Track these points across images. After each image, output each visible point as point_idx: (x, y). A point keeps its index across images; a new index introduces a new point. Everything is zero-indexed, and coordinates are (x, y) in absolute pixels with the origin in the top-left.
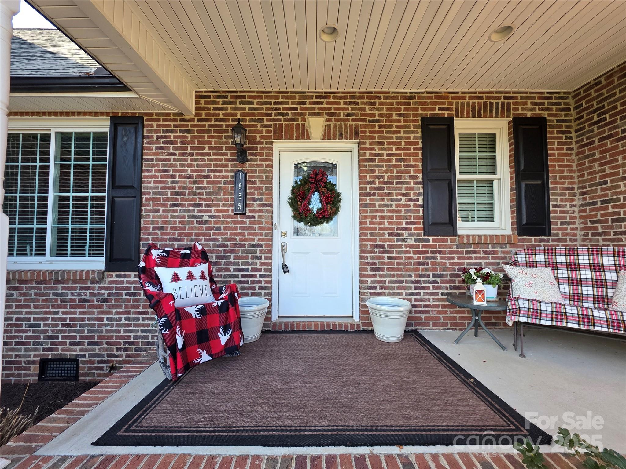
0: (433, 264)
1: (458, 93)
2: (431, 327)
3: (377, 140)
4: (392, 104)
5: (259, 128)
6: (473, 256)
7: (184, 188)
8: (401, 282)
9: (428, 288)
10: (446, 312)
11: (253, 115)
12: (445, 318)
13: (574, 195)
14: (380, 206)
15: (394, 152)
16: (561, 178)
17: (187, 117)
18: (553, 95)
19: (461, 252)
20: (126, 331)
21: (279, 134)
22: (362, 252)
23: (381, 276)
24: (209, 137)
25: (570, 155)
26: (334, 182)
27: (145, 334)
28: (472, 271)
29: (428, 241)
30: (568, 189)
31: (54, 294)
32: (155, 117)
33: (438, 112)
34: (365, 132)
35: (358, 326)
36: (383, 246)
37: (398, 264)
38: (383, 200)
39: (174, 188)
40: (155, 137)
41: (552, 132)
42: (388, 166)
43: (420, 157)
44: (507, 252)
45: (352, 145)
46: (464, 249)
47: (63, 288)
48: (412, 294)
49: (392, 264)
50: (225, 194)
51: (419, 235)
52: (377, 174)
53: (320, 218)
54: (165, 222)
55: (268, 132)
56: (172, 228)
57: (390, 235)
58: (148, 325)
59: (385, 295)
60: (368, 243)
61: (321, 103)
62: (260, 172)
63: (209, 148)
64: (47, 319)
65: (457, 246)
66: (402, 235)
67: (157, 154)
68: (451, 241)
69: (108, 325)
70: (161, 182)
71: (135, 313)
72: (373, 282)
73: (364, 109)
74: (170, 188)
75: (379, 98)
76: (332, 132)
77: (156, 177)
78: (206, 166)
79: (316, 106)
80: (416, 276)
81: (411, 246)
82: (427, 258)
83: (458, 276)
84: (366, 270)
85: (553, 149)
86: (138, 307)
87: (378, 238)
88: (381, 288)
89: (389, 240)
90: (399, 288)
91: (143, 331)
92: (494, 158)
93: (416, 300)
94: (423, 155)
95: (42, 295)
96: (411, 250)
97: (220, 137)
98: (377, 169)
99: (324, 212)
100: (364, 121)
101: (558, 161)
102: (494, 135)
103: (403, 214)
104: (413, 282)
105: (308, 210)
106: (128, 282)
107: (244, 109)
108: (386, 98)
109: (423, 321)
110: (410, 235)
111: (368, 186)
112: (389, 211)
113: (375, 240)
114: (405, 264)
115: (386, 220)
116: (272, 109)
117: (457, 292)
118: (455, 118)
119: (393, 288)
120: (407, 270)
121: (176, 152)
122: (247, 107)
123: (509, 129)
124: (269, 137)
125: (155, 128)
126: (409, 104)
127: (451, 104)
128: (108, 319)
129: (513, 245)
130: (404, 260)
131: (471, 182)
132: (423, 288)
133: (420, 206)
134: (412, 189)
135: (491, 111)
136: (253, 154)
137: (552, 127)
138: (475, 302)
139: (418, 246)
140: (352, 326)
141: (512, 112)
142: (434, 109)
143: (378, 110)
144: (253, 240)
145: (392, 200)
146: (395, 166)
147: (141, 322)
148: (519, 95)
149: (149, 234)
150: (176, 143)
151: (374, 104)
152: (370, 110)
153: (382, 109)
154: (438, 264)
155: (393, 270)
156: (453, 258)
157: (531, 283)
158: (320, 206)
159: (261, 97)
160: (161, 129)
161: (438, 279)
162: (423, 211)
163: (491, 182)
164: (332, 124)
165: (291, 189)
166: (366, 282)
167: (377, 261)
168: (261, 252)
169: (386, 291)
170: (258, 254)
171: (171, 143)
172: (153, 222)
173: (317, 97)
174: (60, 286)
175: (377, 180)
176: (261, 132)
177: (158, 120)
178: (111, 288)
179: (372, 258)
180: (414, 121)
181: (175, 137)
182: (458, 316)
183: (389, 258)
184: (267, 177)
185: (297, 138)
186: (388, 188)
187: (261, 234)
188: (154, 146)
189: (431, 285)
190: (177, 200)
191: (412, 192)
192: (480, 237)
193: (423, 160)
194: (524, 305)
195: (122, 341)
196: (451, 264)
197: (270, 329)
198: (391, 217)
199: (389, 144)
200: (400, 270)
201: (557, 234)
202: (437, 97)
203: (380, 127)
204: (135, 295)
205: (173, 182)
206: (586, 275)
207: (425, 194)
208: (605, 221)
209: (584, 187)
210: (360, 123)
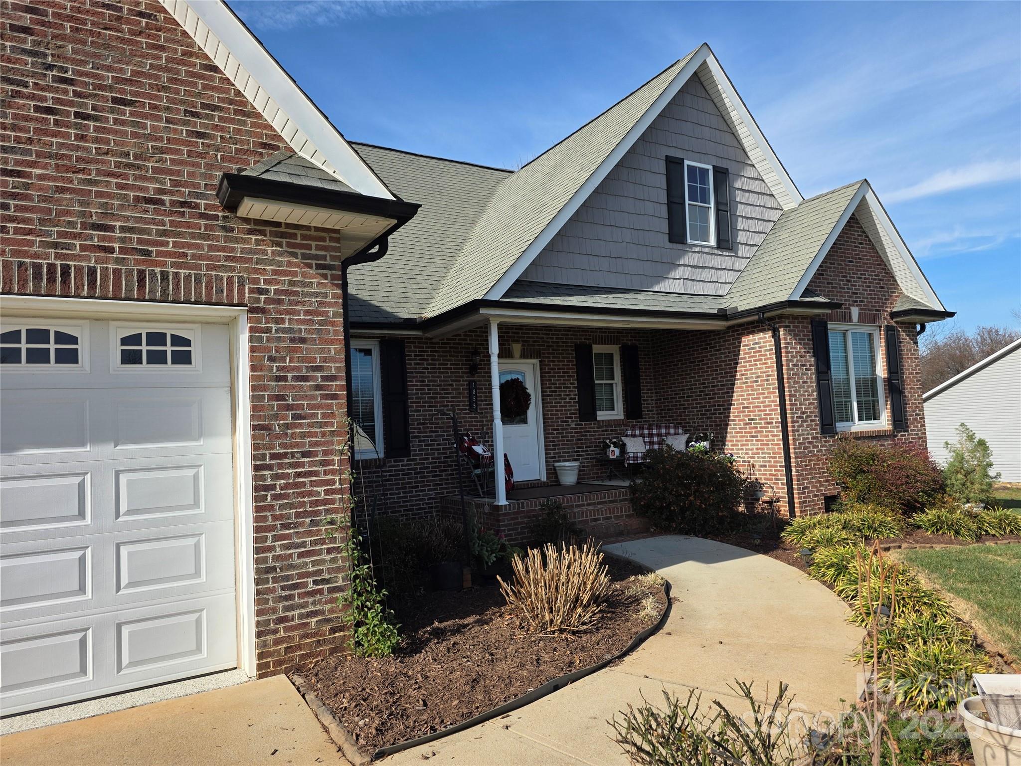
0: (585, 440)
3: (551, 359)
4: (558, 335)
6: (605, 433)
7: (437, 394)
8: (569, 452)
9: (584, 455)
10: (593, 470)
11: (477, 340)
12: (594, 473)
13: (652, 393)
14: (555, 403)
15: (561, 367)
16: (646, 383)
19: (599, 431)
20: (404, 502)
23: (558, 449)
24: (450, 356)
25: (650, 369)
27: (418, 502)
28: (608, 441)
29: (582, 425)
30: (649, 390)
32: (412, 340)
33: (583, 341)
34: (544, 353)
35: (546, 483)
36: (558, 430)
37: (567, 441)
38: (556, 399)
39: (430, 394)
40: (413, 355)
41: (641, 355)
42: (558, 376)
43: (575, 370)
44: (623, 430)
45: (536, 361)
46: (601, 429)
48: (577, 459)
50: (463, 397)
51: (577, 421)
52: (552, 382)
54: (425, 419)
56: (430, 424)
57: (562, 422)
58: (419, 496)
60: (550, 428)
61: (518, 333)
62: (485, 381)
63: (451, 364)
65: (597, 428)
66: (568, 421)
67: (416, 368)
68: (594, 424)
69: (392, 498)
70: (421, 390)
71: (409, 488)
72: (553, 453)
73: (543, 338)
74: (426, 394)
75: (551, 330)
76: (526, 353)
77: (417, 385)
78: (449, 377)
79: (516, 335)
80: (577, 448)
81: (573, 429)
82: (582, 436)
83: (599, 446)
84: (550, 446)
85: (641, 365)
86: (411, 483)
87: (555, 424)
88: (559, 457)
89: (561, 426)
90: (568, 456)
92: (613, 368)
94: (577, 369)
96: (574, 431)
97: (457, 356)
98: (552, 379)
100: (544, 346)
101: (644, 372)
102: (612, 354)
103: (568, 408)
104: (576, 452)
106: (403, 465)
108: (555, 331)
109: (582, 476)
110: (573, 421)
111: (547, 390)
112: (560, 406)
113: (553, 426)
114: (570, 441)
115: (559, 413)
117: (599, 456)
118: (593, 345)
119: (565, 457)
120: (572, 444)
121: (429, 367)
122: (473, 334)
123: (620, 351)
125: (413, 349)
126: (568, 335)
127: (590, 335)
128: (391, 494)
129: (625, 425)
130: (570, 438)
131: (602, 384)
132: (581, 455)
133: (576, 402)
134: (572, 391)
135: (611, 340)
136: (479, 369)
137: (641, 351)
138: (611, 457)
139: (577, 429)
140: (541, 483)
141: (621, 342)
142: (581, 339)
143: (551, 338)
145: (561, 399)
146: (562, 376)
147: (414, 494)
148: (624, 331)
149: (415, 428)
150: (428, 360)
151: (548, 334)
152: (546, 339)
153: (553, 338)
154: (588, 439)
155: (564, 444)
156: (595, 435)
157: (634, 444)
160: (418, 350)
161: (589, 449)
162: (579, 405)
163: (612, 384)
164: (526, 347)
166: (550, 454)
167: (555, 440)
168: (488, 437)
169: (562, 459)
170: (487, 439)
171: (425, 360)
172: (417, 420)
173: (516, 329)
175: (553, 386)
177: (414, 343)
178: (391, 471)
179: (553, 438)
180: (571, 346)
181: (427, 356)
182: (600, 471)
184: (489, 385)
185: (506, 357)
186: (560, 391)
188: (413, 362)
190: (432, 402)
191: (572, 393)
192: (608, 421)
193: (577, 372)
194: (631, 455)
195: (402, 509)
196: (595, 439)
198: (562, 410)
199: (558, 361)
200: (568, 444)
201: (645, 418)
202: (583, 331)
203: (553, 350)
204: (408, 474)
205: (428, 390)
206: (655, 439)
207: (579, 395)
208: (665, 410)
209: (656, 389)
210: (542, 348)
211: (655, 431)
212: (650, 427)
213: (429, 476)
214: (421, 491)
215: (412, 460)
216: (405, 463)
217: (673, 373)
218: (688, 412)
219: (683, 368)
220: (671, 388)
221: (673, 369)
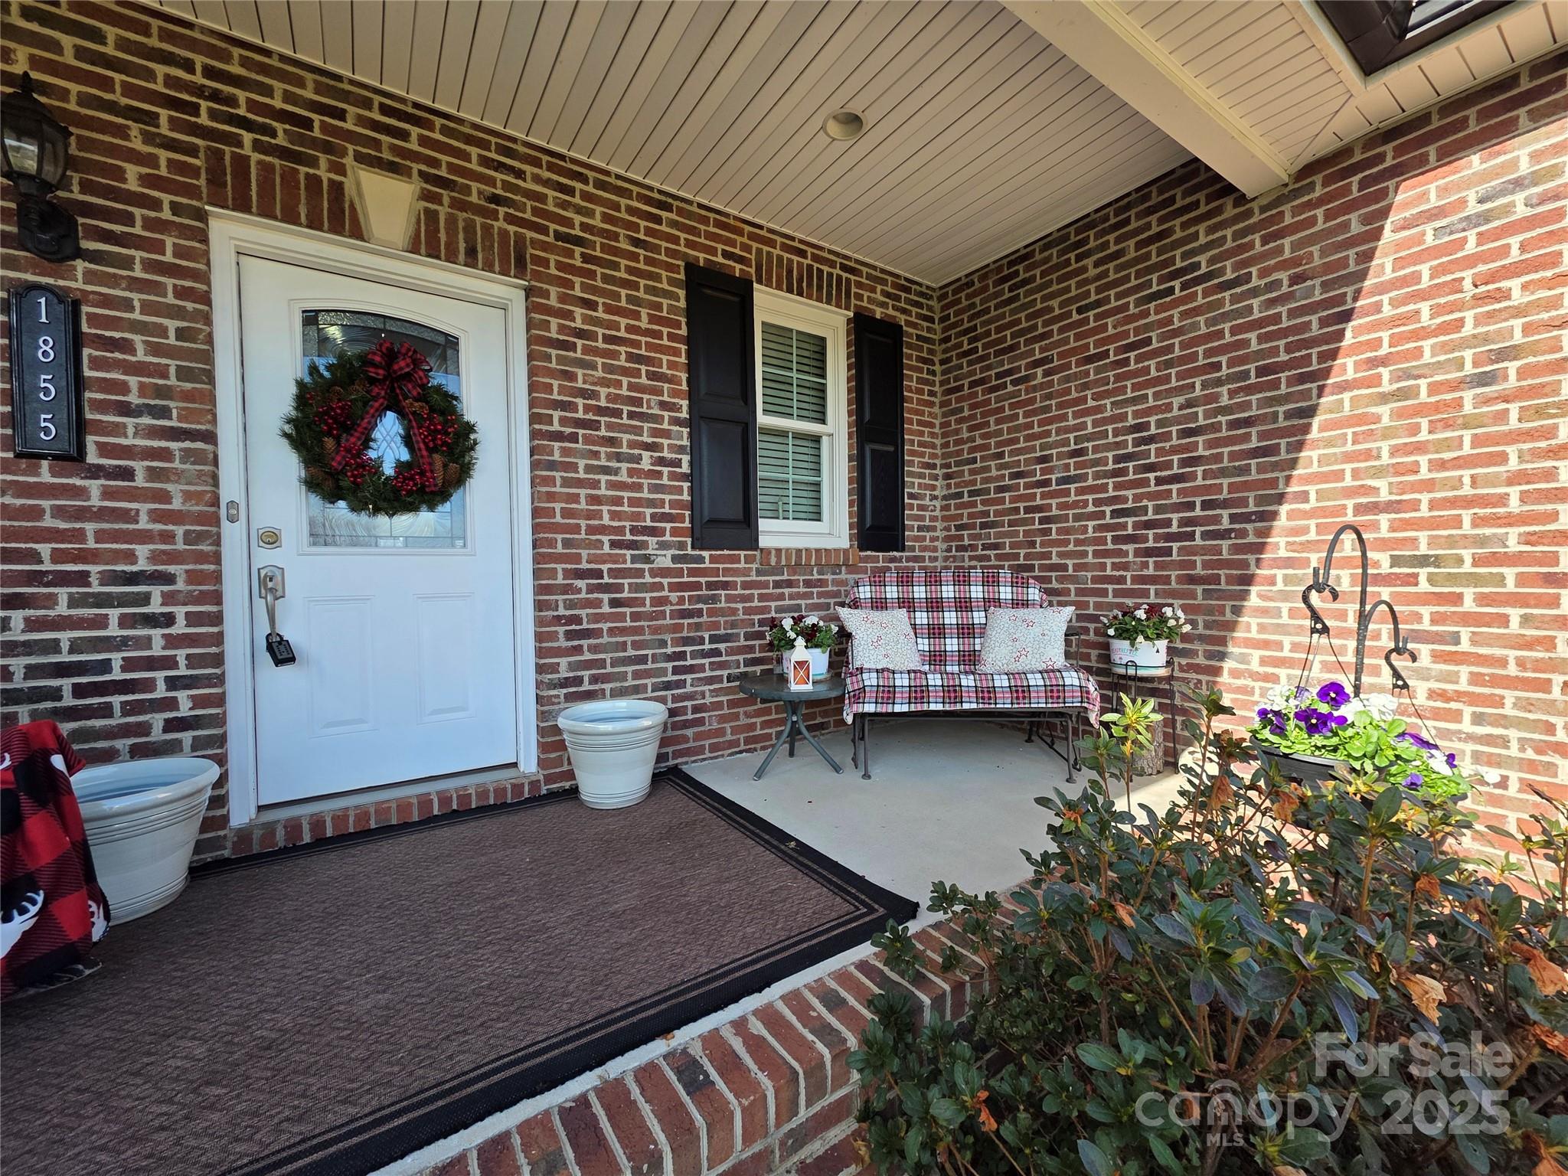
0: (711, 613)
1: (761, 227)
2: (708, 755)
3: (578, 292)
4: (616, 207)
5: (137, 145)
6: (787, 591)
8: (643, 660)
9: (701, 668)
10: (736, 717)
11: (103, 83)
12: (734, 730)
13: (935, 478)
14: (589, 469)
15: (622, 334)
16: (920, 444)
18: (914, 287)
19: (765, 585)
21: (237, 191)
22: (540, 590)
23: (593, 649)
25: (933, 404)
26: (451, 389)
28: (787, 623)
29: (701, 560)
30: (928, 466)
33: (720, 259)
34: (545, 263)
35: (534, 784)
36: (599, 574)
37: (635, 617)
38: (596, 455)
41: (910, 357)
42: (608, 369)
43: (683, 359)
44: (844, 583)
45: (508, 291)
46: (771, 578)
48: (668, 686)
49: (621, 617)
51: (682, 546)
52: (580, 384)
53: (410, 493)
55: (180, 168)
57: (614, 544)
59: (604, 697)
60: (559, 567)
61: (403, 135)
65: (759, 572)
66: (644, 545)
68: (747, 560)
72: (572, 667)
73: (541, 198)
75: (584, 179)
76: (443, 236)
79: (385, 139)
80: (677, 642)
81: (664, 572)
82: (699, 599)
83: (760, 635)
84: (553, 637)
87: (584, 553)
88: (594, 679)
89: (614, 559)
90: (637, 675)
92: (823, 389)
93: (675, 699)
94: (689, 354)
96: (665, 581)
98: (580, 372)
99: (422, 474)
100: (543, 230)
101: (917, 412)
102: (824, 340)
103: (645, 494)
104: (669, 658)
105: (363, 465)
108: (601, 185)
109: (691, 744)
110: (663, 546)
111: (556, 415)
112: (612, 485)
113: (577, 558)
114: (651, 617)
115: (605, 508)
116: (198, 91)
117: (758, 669)
118: (755, 285)
119: (623, 677)
120: (655, 630)
123: (848, 335)
127: (747, 249)
129: (852, 569)
130: (648, 608)
131: (782, 433)
132: (691, 669)
133: (684, 477)
134: (666, 434)
135: (820, 288)
136: (108, 237)
137: (909, 346)
138: (794, 687)
139: (679, 573)
140: (517, 788)
141: (853, 301)
143: (579, 210)
144: (128, 557)
145: (619, 457)
146: (625, 372)
148: (865, 270)
151: (569, 191)
152: (557, 205)
153: (589, 213)
154: (722, 612)
155: (623, 631)
156: (750, 598)
157: (880, 638)
158: (405, 455)
159: (141, 28)
161: (722, 646)
162: (691, 489)
163: (816, 439)
164: (442, 211)
165: (293, 390)
166: (554, 668)
167: (583, 613)
168: (170, 599)
169: (607, 687)
170: (155, 608)
173: (386, 110)
175: (580, 402)
176: (147, 160)
179: (569, 605)
180: (670, 267)
182: (758, 720)
183: (614, 603)
185: (314, 225)
186: (610, 427)
187: (167, 537)
189: (706, 661)
191: (666, 442)
192: (799, 551)
193: (691, 368)
194: (871, 679)
196: (748, 611)
197: (226, 853)
198: (618, 501)
199: (609, 309)
200: (638, 631)
201: (912, 548)
202: (719, 224)
203: (586, 258)
206: (950, 618)
207: (694, 451)
208: (973, 526)
209: (948, 466)
210: (530, 234)
211: (948, 591)
212: (933, 579)
217: (1012, 406)
218: (1059, 531)
219: (1051, 384)
220: (1001, 455)
221: (1013, 395)
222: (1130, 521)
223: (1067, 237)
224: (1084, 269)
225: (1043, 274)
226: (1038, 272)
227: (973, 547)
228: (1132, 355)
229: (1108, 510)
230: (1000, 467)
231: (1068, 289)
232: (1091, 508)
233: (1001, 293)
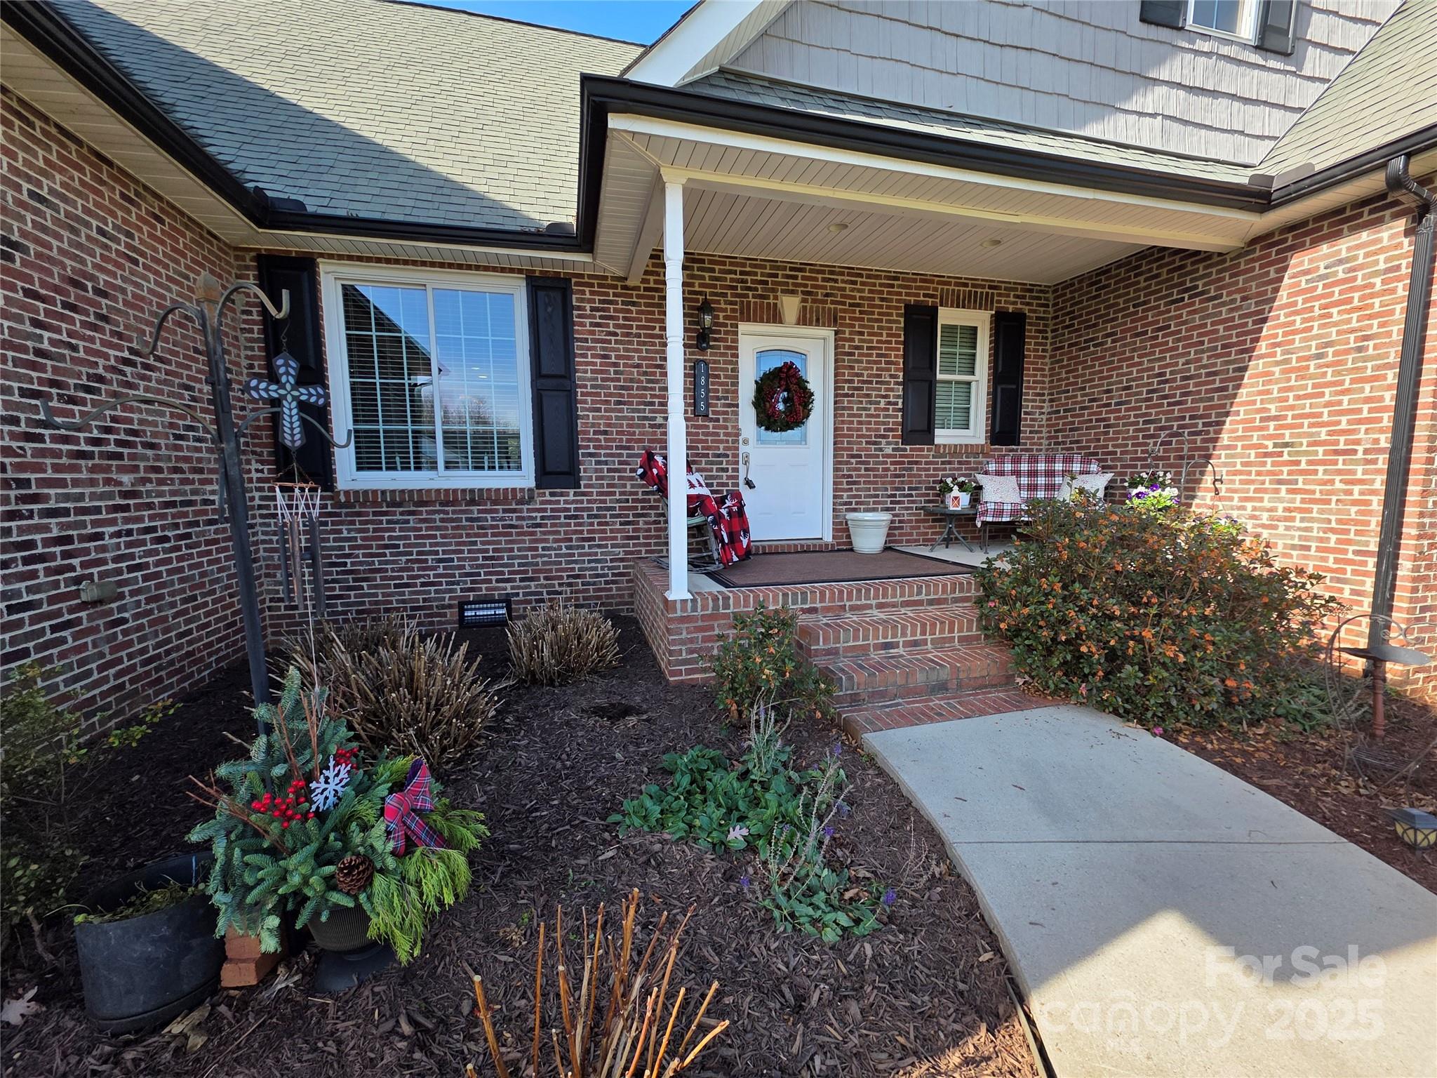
0: (909, 476)
1: (944, 277)
2: (905, 543)
3: (857, 329)
4: (874, 285)
5: (723, 306)
6: (948, 466)
7: (632, 380)
8: (877, 496)
9: (903, 502)
10: (919, 528)
11: (715, 286)
12: (918, 534)
13: (1044, 401)
14: (858, 409)
15: (875, 344)
16: (1034, 382)
17: (629, 283)
18: (1035, 288)
19: (937, 463)
20: (568, 562)
21: (748, 315)
22: (835, 463)
23: (857, 490)
25: (1044, 357)
27: (593, 565)
28: (949, 480)
29: (905, 450)
30: (1038, 395)
31: (468, 519)
32: (586, 280)
33: (922, 298)
34: (844, 318)
35: (830, 546)
36: (860, 456)
37: (875, 476)
38: (861, 402)
39: (619, 380)
40: (588, 308)
41: (1030, 331)
42: (868, 362)
43: (901, 352)
44: (981, 463)
45: (828, 333)
46: (940, 460)
47: (480, 511)
48: (888, 509)
51: (897, 443)
52: (856, 371)
53: (792, 423)
54: (609, 425)
55: (733, 310)
56: (618, 433)
57: (867, 443)
58: (596, 554)
60: (844, 453)
61: (796, 277)
62: (725, 362)
64: (462, 552)
65: (934, 456)
66: (880, 443)
67: (593, 333)
68: (929, 450)
69: (545, 556)
70: (601, 372)
71: (578, 540)
72: (847, 497)
73: (844, 289)
74: (612, 380)
75: (861, 276)
76: (808, 316)
77: (594, 364)
79: (791, 281)
80: (893, 489)
81: (888, 456)
82: (904, 469)
83: (934, 488)
84: (841, 483)
85: (1029, 350)
86: (581, 532)
87: (855, 447)
88: (857, 503)
89: (867, 450)
90: (874, 503)
91: (590, 561)
92: (974, 355)
93: (892, 516)
94: (904, 350)
95: (452, 520)
96: (889, 460)
98: (856, 365)
99: (796, 415)
100: (844, 304)
101: (1033, 363)
102: (975, 328)
103: (881, 419)
104: (889, 496)
106: (566, 502)
107: (703, 278)
108: (869, 277)
109: (897, 538)
110: (888, 443)
111: (846, 386)
112: (867, 416)
114: (881, 477)
115: (864, 426)
116: (738, 281)
117: (931, 505)
118: (939, 308)
119: (868, 503)
120: (883, 483)
121: (618, 331)
122: (707, 275)
123: (991, 323)
124: (735, 318)
125: (588, 296)
126: (892, 286)
127: (935, 289)
128: (544, 549)
129: (986, 455)
130: (880, 472)
131: (949, 382)
132: (898, 503)
133: (899, 410)
134: (892, 390)
135: (975, 301)
136: (716, 340)
137: (1031, 324)
138: (951, 510)
139: (895, 456)
141: (995, 305)
142: (918, 295)
143: (859, 291)
144: (718, 448)
145: (871, 403)
146: (876, 362)
147: (587, 550)
148: (1003, 285)
149: (589, 440)
150: (617, 318)
151: (855, 283)
152: (850, 291)
153: (863, 291)
154: (914, 476)
155: (869, 482)
156: (928, 470)
157: (998, 489)
159: (724, 264)
160: (597, 298)
161: (914, 493)
162: (902, 416)
163: (969, 383)
164: (808, 305)
166: (841, 497)
167: (854, 473)
168: (728, 463)
169: (862, 507)
170: (724, 466)
171: (611, 318)
172: (593, 425)
173: (791, 269)
174: (475, 508)
175: (856, 379)
176: (725, 310)
177: (592, 285)
178: (545, 510)
179: (849, 470)
180: (897, 308)
181: (616, 310)
182: (930, 531)
183: (866, 470)
184: (733, 370)
185: (768, 322)
186: (868, 389)
187: (727, 441)
188: (588, 321)
189: (906, 499)
190: (622, 396)
191: (892, 394)
192: (956, 446)
193: (905, 356)
194: (991, 507)
195: (564, 574)
196: (927, 476)
198: (870, 423)
199: (869, 334)
200: (876, 483)
201: (1025, 444)
202: (922, 281)
203: (861, 312)
204: (576, 517)
205: (616, 372)
206: (1041, 480)
207: (905, 397)
208: (1065, 430)
209: (1052, 394)
210: (840, 307)
211: (1041, 467)
212: (1033, 460)
213: (614, 523)
214: (599, 546)
215: (584, 494)
216: (571, 498)
217: (1092, 360)
218: (1114, 433)
219: (1115, 347)
220: (1084, 389)
221: (1094, 353)
222: (1152, 426)
223: (1130, 263)
224: (1138, 283)
225: (1116, 283)
226: (1112, 281)
227: (1064, 443)
228: (1160, 334)
229: (1141, 420)
230: (1083, 396)
231: (1128, 293)
232: (1132, 419)
233: (1090, 292)
